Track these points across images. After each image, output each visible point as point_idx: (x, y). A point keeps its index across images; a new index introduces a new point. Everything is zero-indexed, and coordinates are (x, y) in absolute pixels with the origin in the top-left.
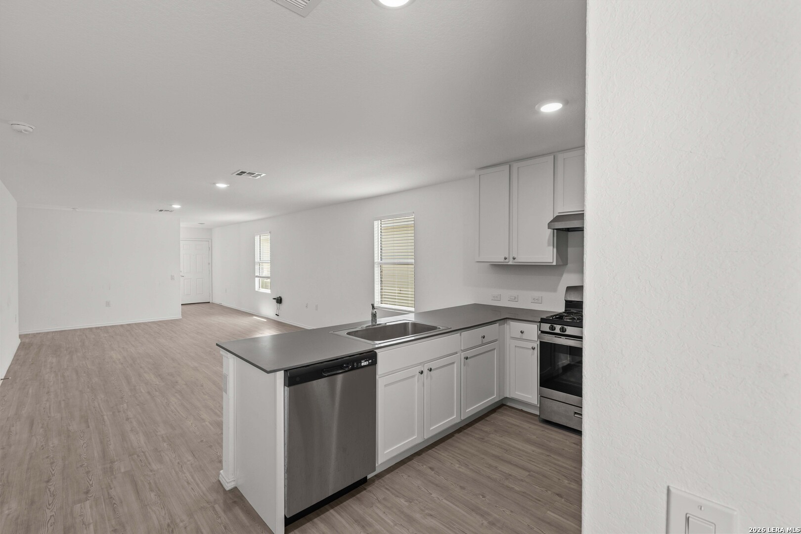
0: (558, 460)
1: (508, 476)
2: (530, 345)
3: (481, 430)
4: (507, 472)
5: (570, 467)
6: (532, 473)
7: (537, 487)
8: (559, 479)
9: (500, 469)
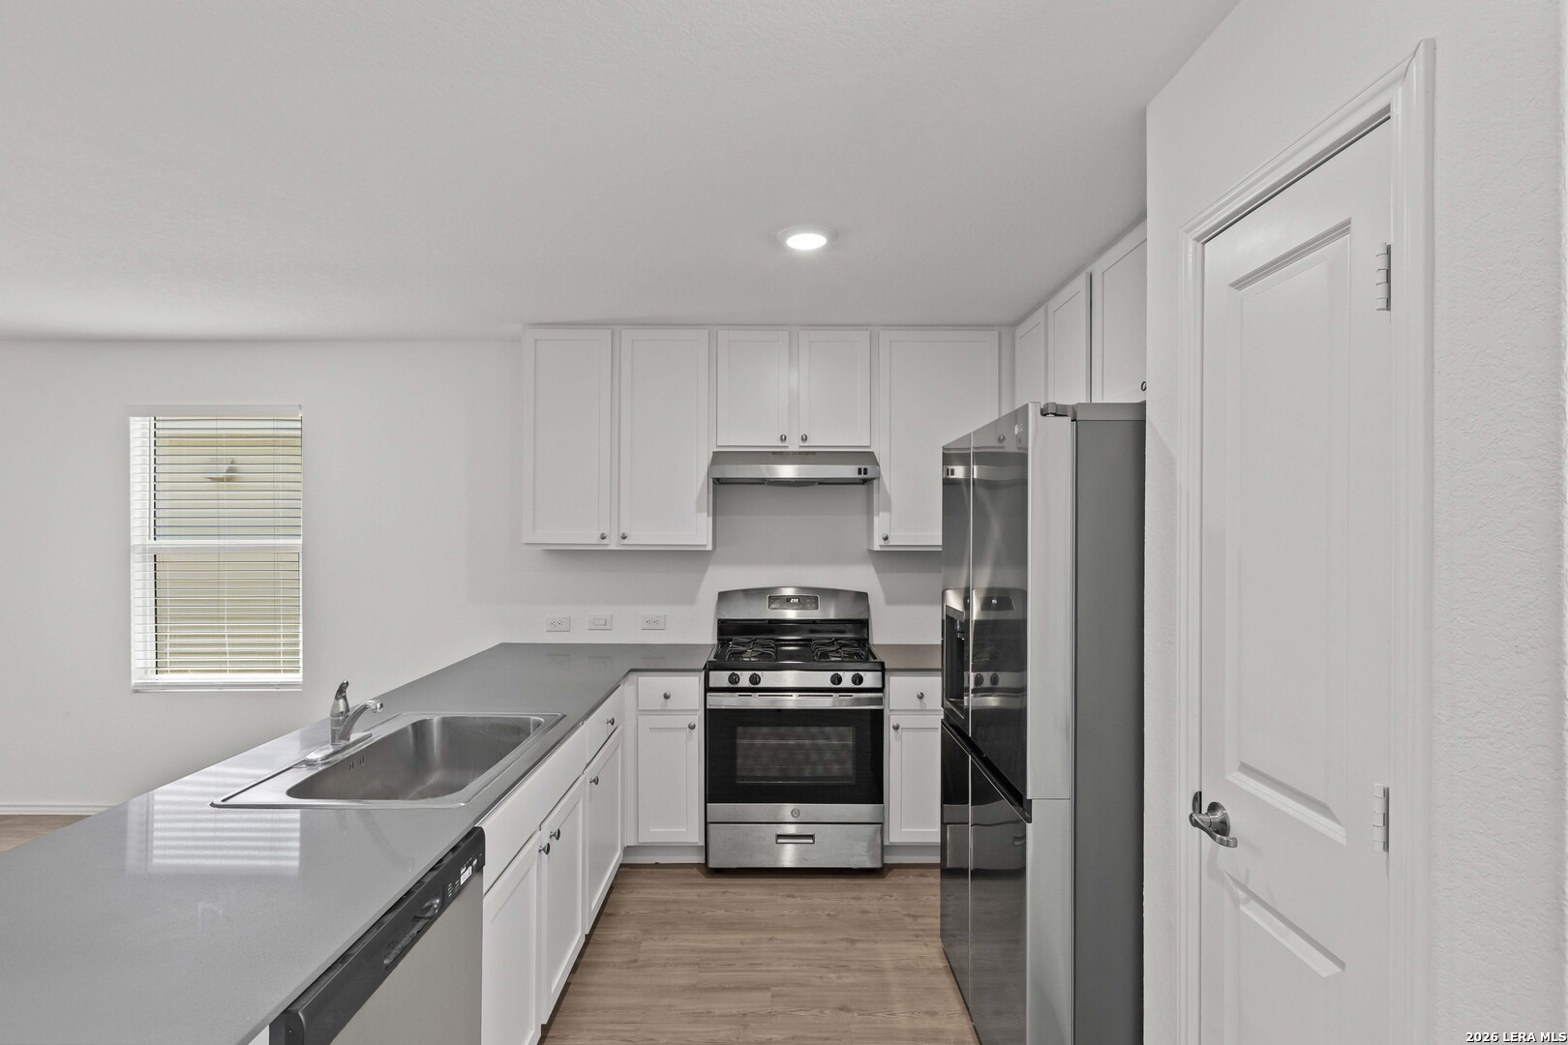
0: (792, 942)
1: (743, 1019)
2: (684, 721)
3: (615, 941)
4: (735, 1012)
5: (817, 946)
6: (773, 989)
7: (803, 1013)
8: (821, 977)
9: (717, 1012)
